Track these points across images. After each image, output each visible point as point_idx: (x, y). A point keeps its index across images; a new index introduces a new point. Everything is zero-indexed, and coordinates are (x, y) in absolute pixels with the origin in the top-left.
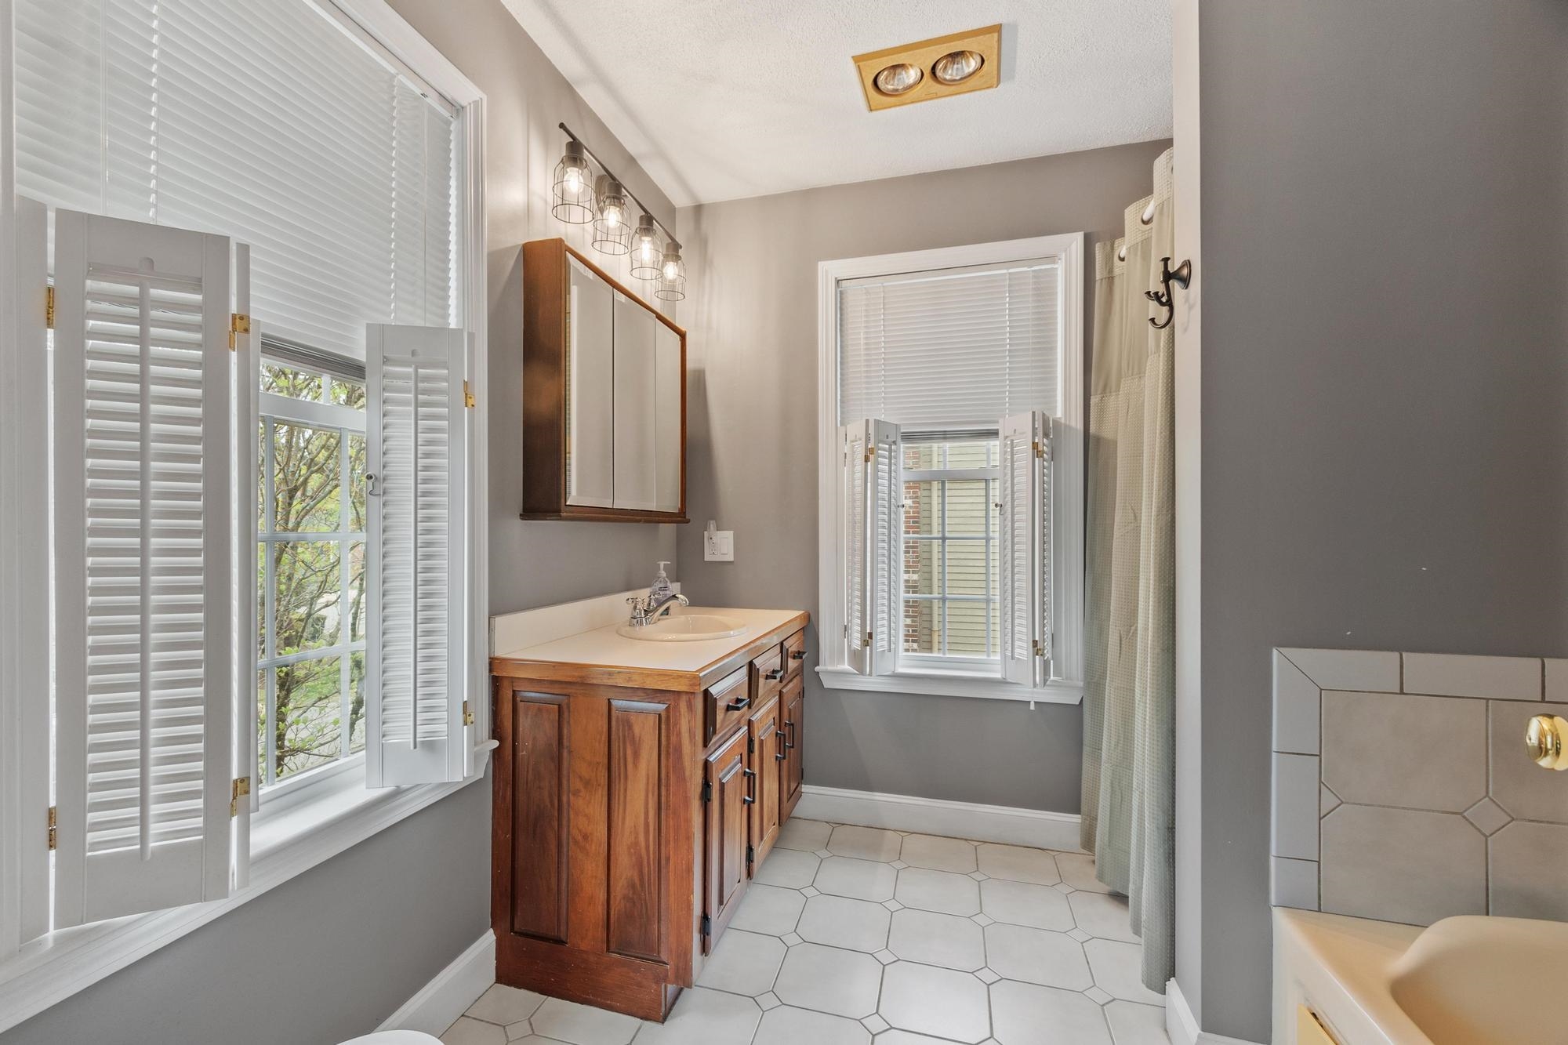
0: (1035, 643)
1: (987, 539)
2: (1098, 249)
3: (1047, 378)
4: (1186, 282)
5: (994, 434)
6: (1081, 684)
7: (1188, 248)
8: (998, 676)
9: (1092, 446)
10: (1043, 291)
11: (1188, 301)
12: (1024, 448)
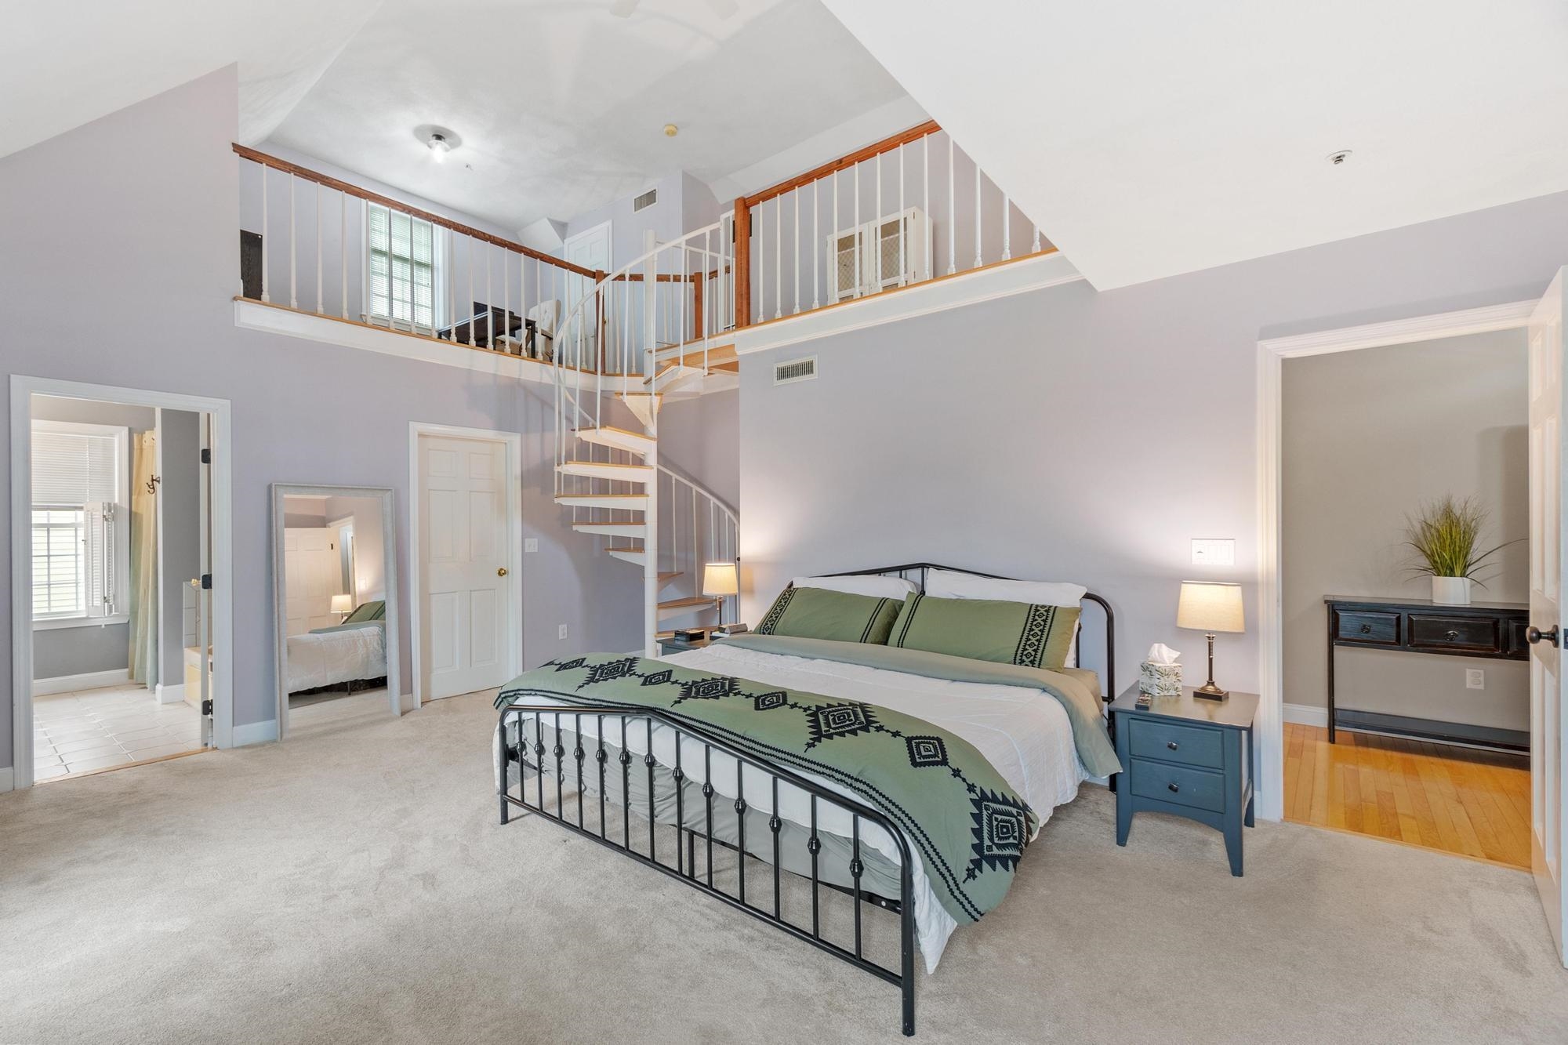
0: (105, 598)
1: (76, 555)
2: (135, 437)
3: (111, 486)
4: (159, 482)
5: (81, 508)
6: (128, 614)
7: (159, 474)
8: (84, 616)
9: (133, 517)
10: (108, 448)
11: (159, 487)
12: (98, 515)
